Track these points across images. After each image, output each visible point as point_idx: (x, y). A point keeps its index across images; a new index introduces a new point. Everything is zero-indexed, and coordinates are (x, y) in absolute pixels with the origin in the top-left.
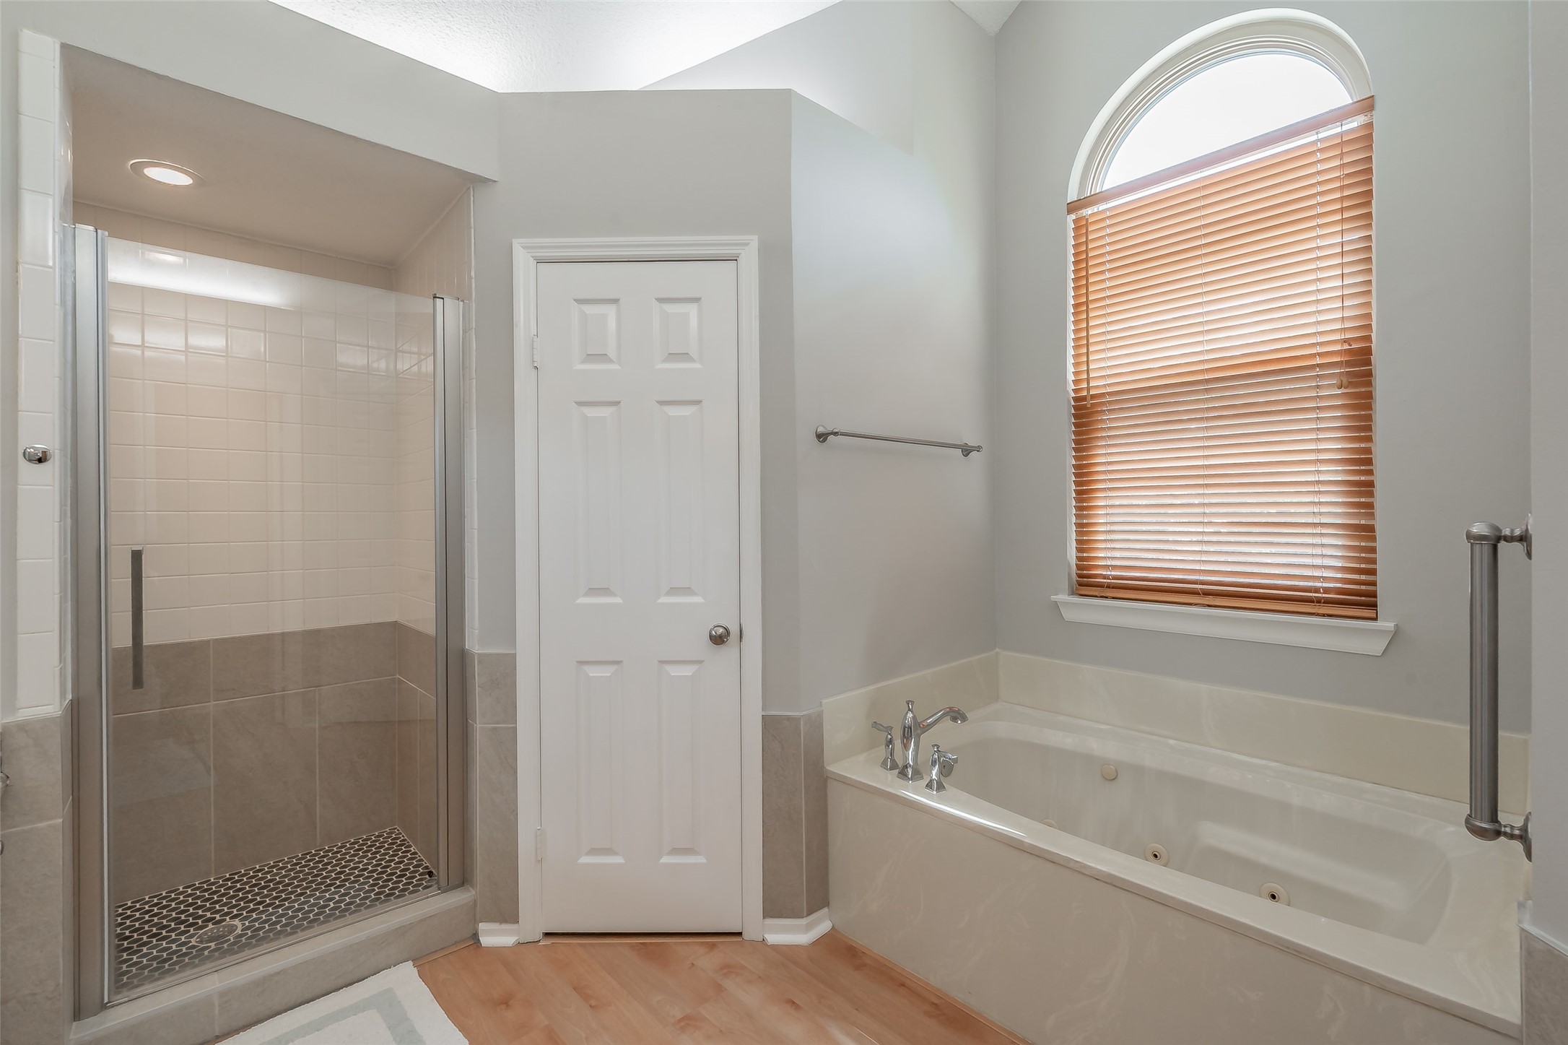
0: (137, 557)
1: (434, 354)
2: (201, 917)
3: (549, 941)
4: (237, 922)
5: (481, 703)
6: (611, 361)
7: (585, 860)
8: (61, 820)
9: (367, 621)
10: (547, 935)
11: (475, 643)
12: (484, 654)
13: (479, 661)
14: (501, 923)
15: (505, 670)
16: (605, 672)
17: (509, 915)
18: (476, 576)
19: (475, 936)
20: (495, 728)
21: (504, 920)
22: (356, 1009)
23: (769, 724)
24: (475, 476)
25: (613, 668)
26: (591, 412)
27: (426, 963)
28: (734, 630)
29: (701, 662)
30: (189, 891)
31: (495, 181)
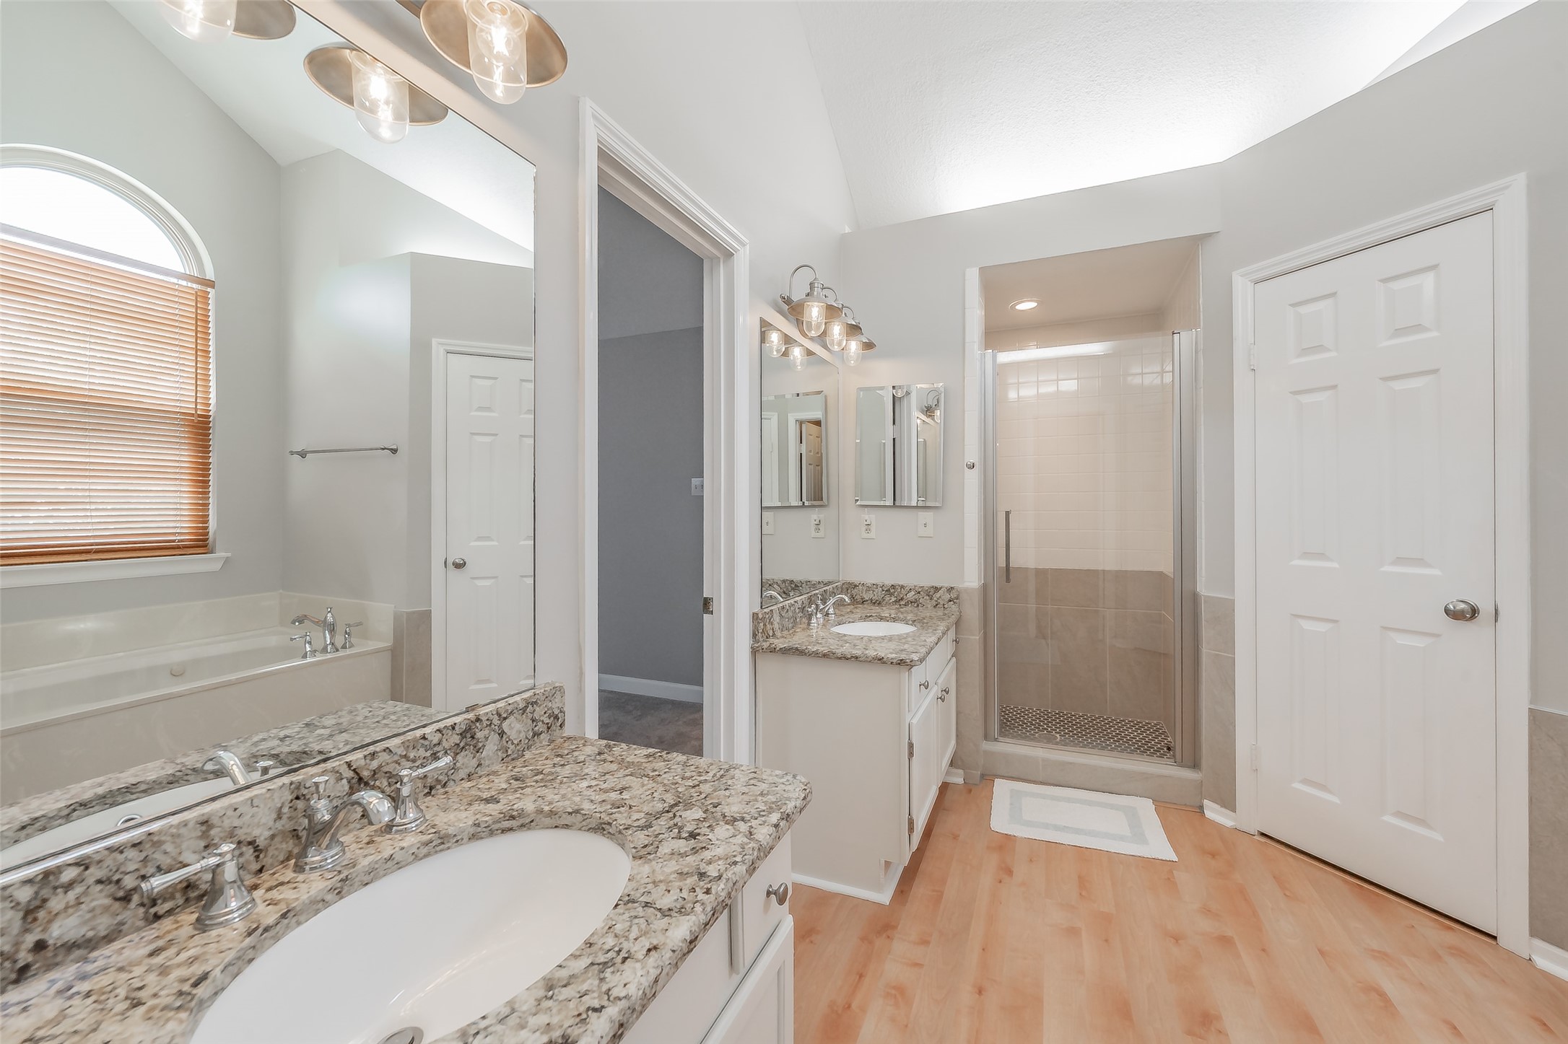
0: (1008, 514)
1: (1173, 372)
2: (1042, 726)
3: (1263, 840)
4: (1058, 735)
5: (1206, 633)
6: (1329, 350)
7: (1297, 786)
8: (978, 638)
9: (1141, 569)
10: (1263, 835)
11: (1204, 588)
12: (1209, 597)
13: (1205, 601)
14: (1222, 807)
15: (1226, 611)
16: (1322, 627)
17: (1228, 802)
18: (1203, 537)
19: (1201, 807)
20: (1217, 655)
21: (1224, 805)
22: (1112, 807)
23: (1537, 720)
24: (1203, 461)
25: (1330, 625)
26: (1306, 399)
27: (1162, 806)
28: (1485, 607)
29: (1438, 636)
30: (1038, 712)
31: (1218, 232)
